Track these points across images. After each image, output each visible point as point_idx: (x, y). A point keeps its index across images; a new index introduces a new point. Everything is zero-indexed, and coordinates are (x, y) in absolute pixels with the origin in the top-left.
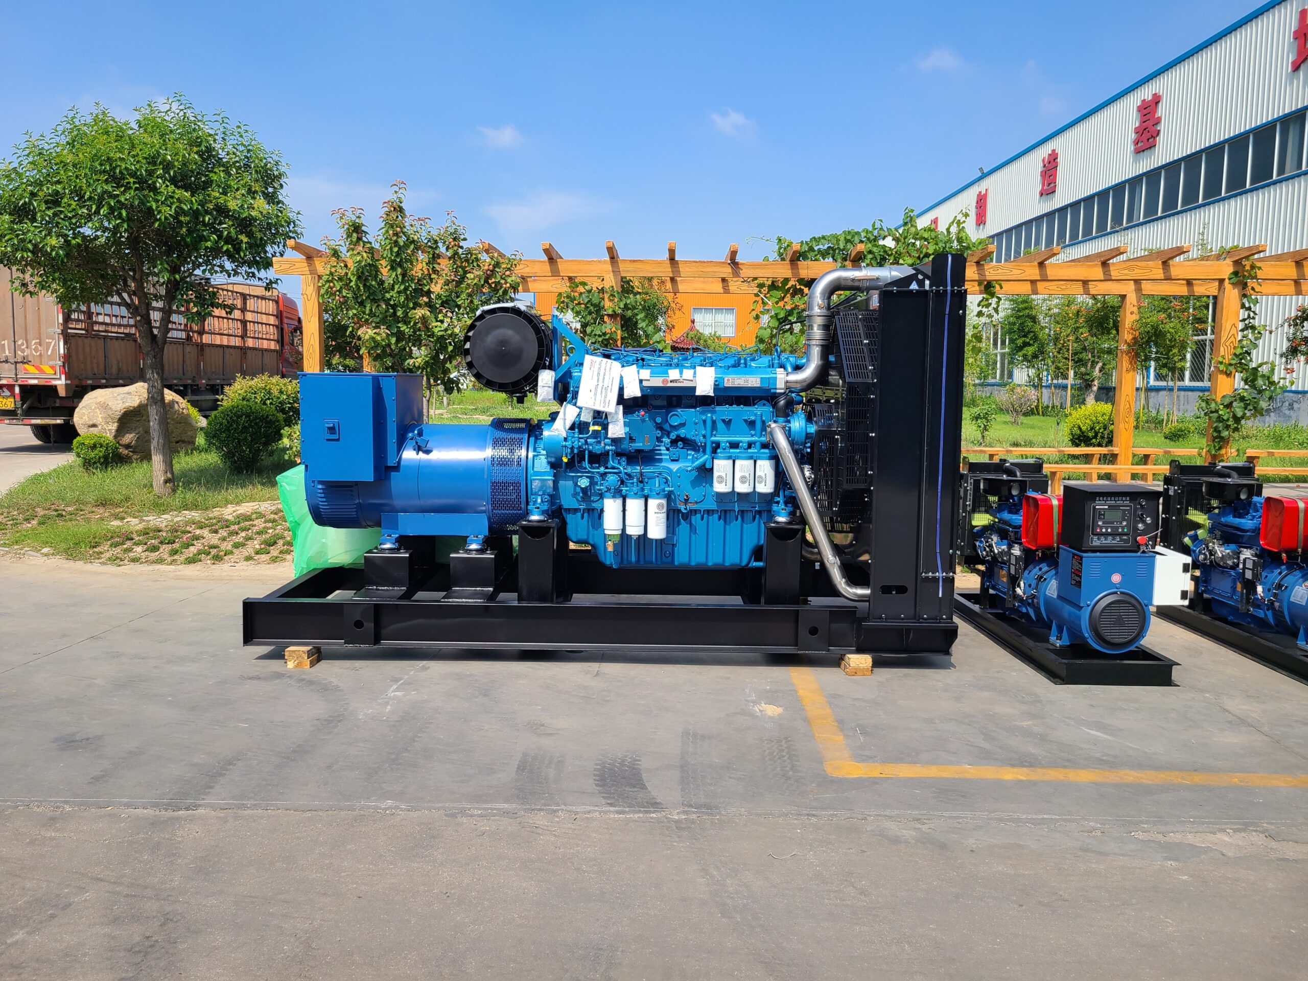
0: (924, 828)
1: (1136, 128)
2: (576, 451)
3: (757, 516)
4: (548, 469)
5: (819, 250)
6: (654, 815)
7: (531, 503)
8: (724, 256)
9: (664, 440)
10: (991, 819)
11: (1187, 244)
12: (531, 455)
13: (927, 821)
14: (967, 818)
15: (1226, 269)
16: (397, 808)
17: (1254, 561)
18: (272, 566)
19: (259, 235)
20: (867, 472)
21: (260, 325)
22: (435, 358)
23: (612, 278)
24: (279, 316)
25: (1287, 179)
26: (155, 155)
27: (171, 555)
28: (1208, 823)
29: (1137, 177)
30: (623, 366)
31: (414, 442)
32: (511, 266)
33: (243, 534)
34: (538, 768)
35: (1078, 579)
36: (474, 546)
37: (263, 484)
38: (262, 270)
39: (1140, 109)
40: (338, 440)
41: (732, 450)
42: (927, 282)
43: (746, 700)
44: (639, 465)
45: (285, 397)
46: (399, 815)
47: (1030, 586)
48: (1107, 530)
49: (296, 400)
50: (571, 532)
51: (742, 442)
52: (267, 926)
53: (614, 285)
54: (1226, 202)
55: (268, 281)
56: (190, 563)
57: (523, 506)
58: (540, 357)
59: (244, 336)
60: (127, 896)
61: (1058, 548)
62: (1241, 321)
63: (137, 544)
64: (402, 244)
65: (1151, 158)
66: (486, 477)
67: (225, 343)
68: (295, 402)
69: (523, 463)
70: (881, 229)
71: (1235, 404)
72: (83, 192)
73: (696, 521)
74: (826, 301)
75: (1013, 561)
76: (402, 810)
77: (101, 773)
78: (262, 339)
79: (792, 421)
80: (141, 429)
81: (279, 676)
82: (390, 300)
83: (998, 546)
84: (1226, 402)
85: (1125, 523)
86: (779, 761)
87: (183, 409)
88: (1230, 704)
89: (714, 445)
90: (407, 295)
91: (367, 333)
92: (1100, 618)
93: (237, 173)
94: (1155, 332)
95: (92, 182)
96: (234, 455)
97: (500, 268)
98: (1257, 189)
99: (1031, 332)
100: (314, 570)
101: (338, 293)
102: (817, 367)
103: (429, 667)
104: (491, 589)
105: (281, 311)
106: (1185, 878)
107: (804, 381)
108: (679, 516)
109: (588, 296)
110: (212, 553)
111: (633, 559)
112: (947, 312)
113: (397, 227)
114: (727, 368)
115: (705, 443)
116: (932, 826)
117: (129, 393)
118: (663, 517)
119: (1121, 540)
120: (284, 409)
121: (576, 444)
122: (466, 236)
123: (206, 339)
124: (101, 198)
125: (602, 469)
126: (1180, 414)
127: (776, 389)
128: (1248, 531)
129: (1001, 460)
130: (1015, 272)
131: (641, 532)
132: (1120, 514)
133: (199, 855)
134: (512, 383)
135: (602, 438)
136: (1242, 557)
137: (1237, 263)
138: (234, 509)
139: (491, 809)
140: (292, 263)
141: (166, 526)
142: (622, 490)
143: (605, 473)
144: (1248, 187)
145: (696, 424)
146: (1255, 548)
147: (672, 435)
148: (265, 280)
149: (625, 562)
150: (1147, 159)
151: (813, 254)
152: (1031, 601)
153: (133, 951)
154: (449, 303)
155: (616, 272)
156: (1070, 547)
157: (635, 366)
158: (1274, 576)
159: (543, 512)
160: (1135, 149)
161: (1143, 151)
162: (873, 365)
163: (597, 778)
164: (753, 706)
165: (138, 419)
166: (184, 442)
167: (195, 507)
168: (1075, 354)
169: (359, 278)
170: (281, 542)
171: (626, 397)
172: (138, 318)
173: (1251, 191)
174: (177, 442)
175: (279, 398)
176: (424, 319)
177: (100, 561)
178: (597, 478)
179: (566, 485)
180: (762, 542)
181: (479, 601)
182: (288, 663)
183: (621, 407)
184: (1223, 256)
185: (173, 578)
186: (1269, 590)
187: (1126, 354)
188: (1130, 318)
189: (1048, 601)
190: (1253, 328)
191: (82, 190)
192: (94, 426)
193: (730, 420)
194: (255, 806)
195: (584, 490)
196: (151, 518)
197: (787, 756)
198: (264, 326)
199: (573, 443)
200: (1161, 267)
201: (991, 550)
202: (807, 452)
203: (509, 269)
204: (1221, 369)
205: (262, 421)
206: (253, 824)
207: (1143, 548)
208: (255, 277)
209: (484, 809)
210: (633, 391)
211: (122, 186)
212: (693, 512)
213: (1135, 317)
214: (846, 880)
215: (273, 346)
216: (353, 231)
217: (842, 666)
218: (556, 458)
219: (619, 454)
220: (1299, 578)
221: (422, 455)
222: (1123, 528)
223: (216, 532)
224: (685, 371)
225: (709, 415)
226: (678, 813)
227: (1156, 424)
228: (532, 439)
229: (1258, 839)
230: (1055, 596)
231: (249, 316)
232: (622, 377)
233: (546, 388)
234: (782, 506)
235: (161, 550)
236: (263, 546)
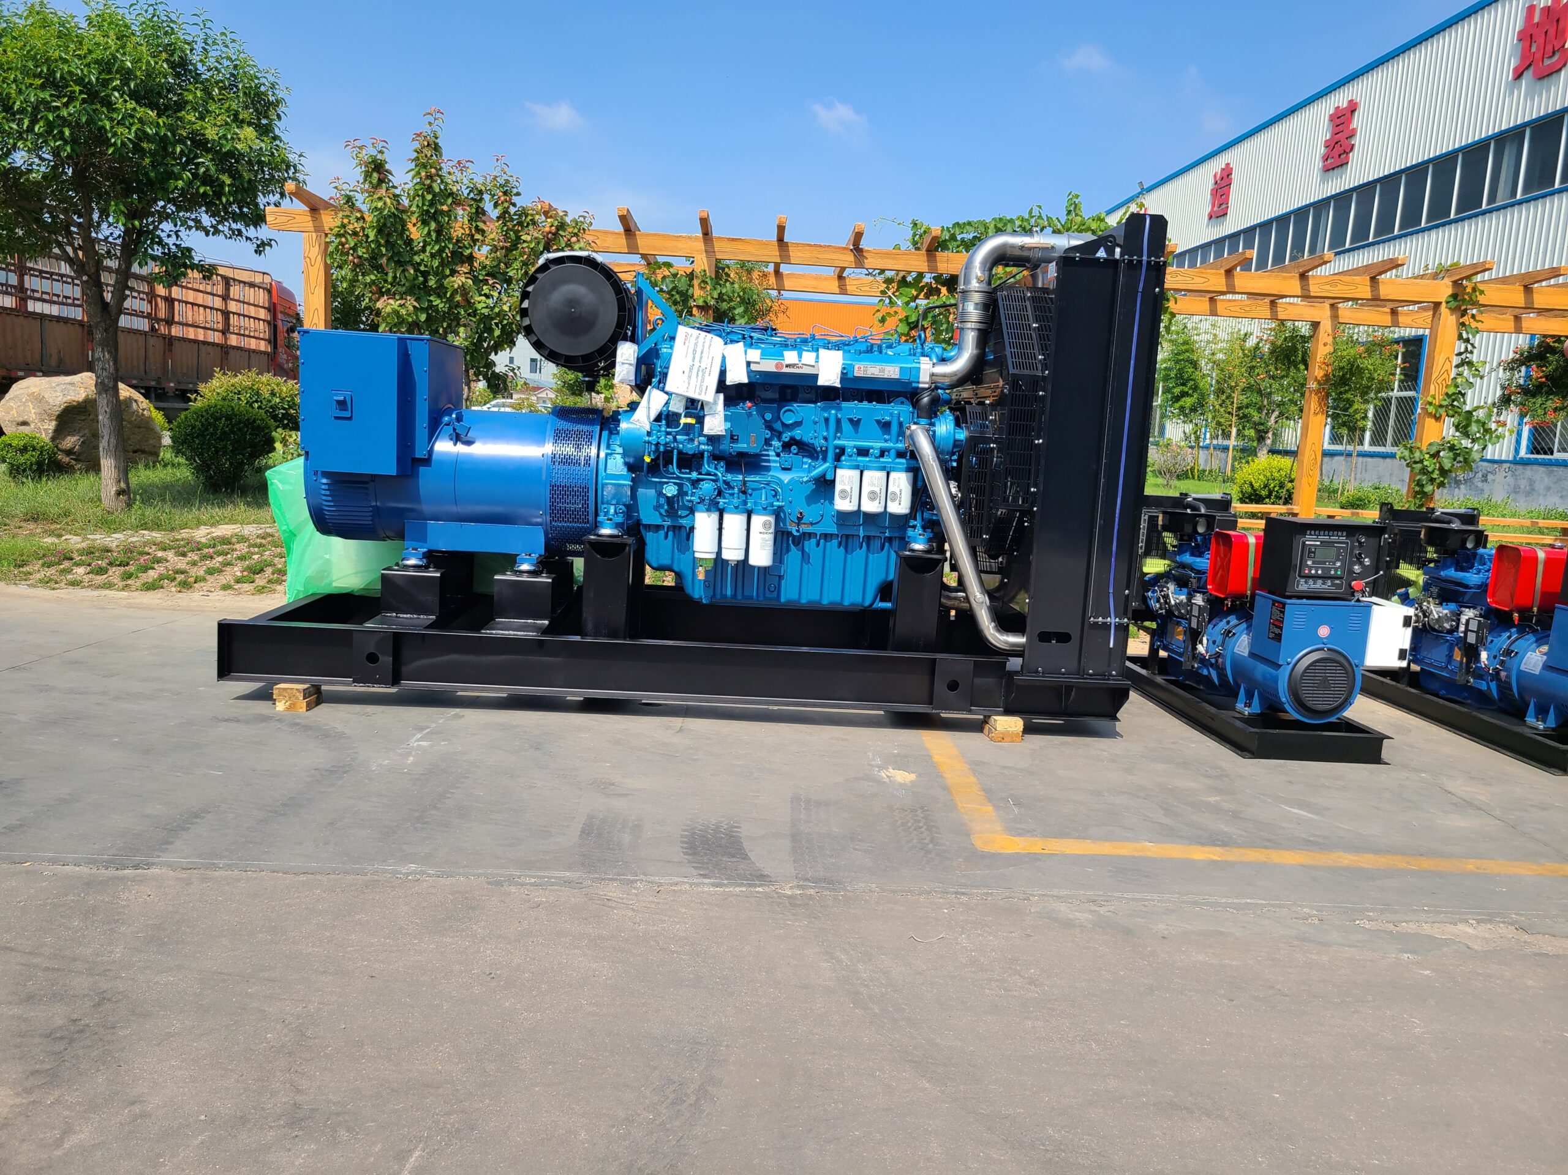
0: (1102, 911)
1: (1326, 141)
2: (662, 449)
3: (887, 544)
4: (624, 471)
5: (963, 240)
6: (760, 889)
7: (602, 514)
8: (845, 240)
9: (773, 443)
10: (1184, 902)
11: (1401, 256)
12: (602, 455)
13: (1105, 903)
14: (1153, 900)
15: (1443, 290)
16: (422, 873)
17: (1479, 621)
18: (257, 597)
19: (246, 176)
20: (1029, 489)
21: (247, 319)
22: (477, 345)
23: (705, 259)
24: (272, 309)
25: (1498, 209)
26: (110, 60)
27: (123, 579)
28: (1446, 913)
29: (1323, 200)
30: (726, 344)
31: (450, 428)
32: (579, 231)
33: (220, 559)
34: (608, 832)
35: (1277, 631)
36: (525, 567)
37: (248, 504)
38: (252, 227)
39: (1332, 118)
40: (350, 419)
41: (860, 458)
42: (1118, 250)
43: (869, 765)
44: (741, 473)
45: (278, 400)
46: (425, 881)
47: (1214, 642)
48: (1317, 571)
49: (292, 405)
50: (650, 554)
51: (873, 448)
52: (245, 1009)
53: (707, 269)
54: (1426, 234)
55: (259, 243)
56: (148, 589)
57: (591, 518)
58: (620, 325)
59: (225, 331)
60: (47, 969)
61: (1253, 595)
62: (1457, 355)
63: (77, 565)
64: (437, 190)
65: (1341, 178)
66: (544, 477)
67: (201, 338)
68: (290, 407)
69: (593, 462)
70: (1040, 217)
71: (1442, 454)
72: (11, 102)
73: (809, 548)
74: (987, 273)
75: (1195, 612)
76: (429, 875)
77: (18, 823)
78: (249, 336)
79: (937, 423)
80: (87, 431)
81: (264, 719)
82: (419, 264)
83: (1175, 596)
84: (1433, 450)
85: (1338, 564)
86: (915, 832)
87: (143, 410)
88: (1451, 786)
89: (838, 451)
90: (442, 259)
91: (387, 305)
92: (1301, 679)
93: (220, 94)
94: (1351, 369)
95: (24, 88)
96: (209, 468)
97: (565, 230)
98: (1462, 219)
99: (1191, 380)
100: (313, 594)
101: (351, 252)
102: (971, 357)
103: (463, 716)
104: (546, 622)
105: (274, 304)
106: (1427, 972)
107: (954, 374)
108: (788, 540)
109: (673, 281)
110: (179, 580)
111: (729, 593)
112: (1140, 290)
113: (431, 168)
114: (858, 352)
115: (827, 448)
116: (1112, 908)
117: (72, 384)
118: (769, 538)
119: (1333, 585)
120: (277, 415)
121: (662, 440)
122: (520, 190)
123: (176, 331)
124: (36, 109)
125: (694, 475)
126: (1357, 484)
127: (918, 382)
128: (1471, 588)
129: (1181, 494)
130: (1197, 280)
131: (741, 557)
132: (1333, 552)
133: (151, 922)
134: (582, 356)
135: (696, 434)
136: (1464, 619)
137: (1456, 283)
138: (208, 531)
139: (547, 877)
140: (291, 216)
141: (117, 546)
142: (719, 503)
143: (699, 480)
144: (1452, 216)
145: (816, 423)
146: (1479, 608)
147: (784, 435)
148: (255, 241)
149: (718, 596)
150: (1337, 179)
151: (955, 244)
152: (1215, 662)
153: (53, 1036)
154: (497, 274)
155: (709, 251)
156: (1269, 593)
157: (741, 344)
158: (1503, 640)
159: (618, 526)
160: (1324, 166)
161: (1333, 169)
162: (1043, 354)
163: (685, 845)
164: (879, 771)
165: (83, 418)
166: (143, 452)
167: (157, 526)
168: (1239, 409)
169: (380, 231)
170: (269, 570)
171: (728, 383)
172: (85, 278)
173: (1456, 221)
174: (135, 452)
175: (270, 401)
176: (463, 289)
177: (28, 583)
178: (688, 487)
179: (646, 494)
180: (891, 577)
181: (531, 635)
182: (277, 703)
183: (721, 396)
184: (1441, 276)
185: (125, 607)
186: (1495, 657)
187: (1316, 394)
188: (1322, 351)
189: (1236, 662)
190: (1470, 364)
191: (10, 98)
192: (25, 423)
193: (859, 420)
194: (229, 867)
195: (670, 501)
196: (98, 537)
197: (925, 827)
198: (252, 320)
199: (659, 438)
200: (1369, 284)
201: (1166, 602)
202: (953, 467)
203: (576, 235)
204: (1430, 411)
205: (247, 427)
206: (227, 888)
207: (1358, 595)
208: (242, 236)
209: (539, 877)
210: (737, 375)
211: (64, 96)
212: (807, 535)
213: (1329, 349)
214: (1010, 968)
215: (263, 346)
216: (374, 170)
217: (986, 730)
218: (635, 458)
219: (716, 457)
220: (1532, 644)
221: (461, 448)
222: (1336, 569)
223: (184, 555)
224: (804, 354)
225: (833, 412)
226: (791, 888)
227: (1329, 493)
228: (605, 434)
229: (1508, 932)
230: (1246, 654)
231: (233, 306)
232: (724, 358)
233: (627, 366)
234: (919, 530)
235: (110, 573)
236: (245, 573)
